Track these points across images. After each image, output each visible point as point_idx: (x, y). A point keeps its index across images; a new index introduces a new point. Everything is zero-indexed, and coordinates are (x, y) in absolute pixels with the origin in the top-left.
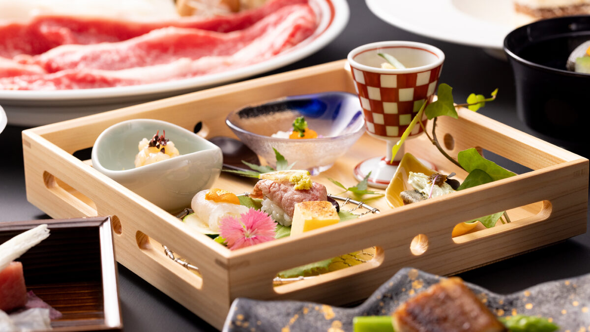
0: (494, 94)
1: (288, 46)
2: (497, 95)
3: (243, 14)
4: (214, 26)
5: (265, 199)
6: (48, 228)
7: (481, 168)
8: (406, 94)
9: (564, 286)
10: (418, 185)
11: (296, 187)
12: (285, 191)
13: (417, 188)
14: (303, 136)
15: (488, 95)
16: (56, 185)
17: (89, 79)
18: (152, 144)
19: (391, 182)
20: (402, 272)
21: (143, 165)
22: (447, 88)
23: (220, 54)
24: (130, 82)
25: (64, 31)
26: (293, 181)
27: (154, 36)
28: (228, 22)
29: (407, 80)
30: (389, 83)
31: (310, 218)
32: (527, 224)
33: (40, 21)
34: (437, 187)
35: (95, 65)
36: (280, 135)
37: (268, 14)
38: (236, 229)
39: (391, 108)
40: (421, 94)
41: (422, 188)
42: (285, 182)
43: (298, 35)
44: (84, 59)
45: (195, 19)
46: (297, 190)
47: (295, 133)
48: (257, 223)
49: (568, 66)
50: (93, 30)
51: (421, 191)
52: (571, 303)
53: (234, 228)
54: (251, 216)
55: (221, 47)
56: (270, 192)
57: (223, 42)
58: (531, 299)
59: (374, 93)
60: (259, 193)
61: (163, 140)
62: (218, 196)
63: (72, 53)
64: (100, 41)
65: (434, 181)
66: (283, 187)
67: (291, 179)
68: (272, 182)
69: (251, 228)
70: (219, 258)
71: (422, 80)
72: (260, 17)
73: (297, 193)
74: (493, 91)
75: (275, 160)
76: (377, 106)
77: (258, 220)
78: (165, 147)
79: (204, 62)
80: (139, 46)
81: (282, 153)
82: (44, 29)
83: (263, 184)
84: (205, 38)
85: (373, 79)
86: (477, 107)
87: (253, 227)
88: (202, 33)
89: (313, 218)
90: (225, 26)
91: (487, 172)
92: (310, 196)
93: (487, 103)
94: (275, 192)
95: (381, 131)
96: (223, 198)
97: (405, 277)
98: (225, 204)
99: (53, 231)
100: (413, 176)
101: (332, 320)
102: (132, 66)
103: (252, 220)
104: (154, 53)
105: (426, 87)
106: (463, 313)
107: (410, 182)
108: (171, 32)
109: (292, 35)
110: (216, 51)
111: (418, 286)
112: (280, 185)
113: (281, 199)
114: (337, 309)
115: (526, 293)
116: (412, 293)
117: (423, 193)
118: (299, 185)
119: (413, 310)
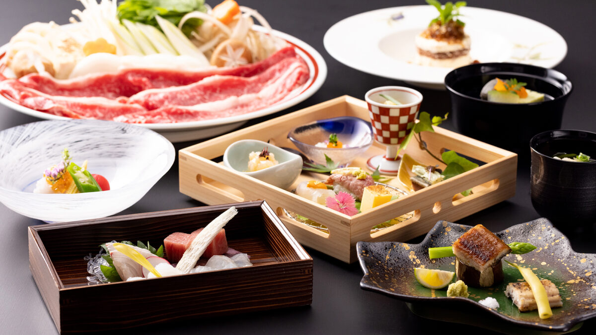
0: (446, 116)
1: (297, 85)
2: (448, 116)
3: (256, 64)
4: (238, 73)
5: (335, 185)
6: (236, 208)
7: (455, 162)
8: (404, 120)
9: (526, 225)
10: (419, 173)
11: (357, 177)
12: (351, 180)
13: (419, 175)
14: (336, 145)
15: (443, 117)
16: (203, 182)
17: (179, 112)
18: (261, 156)
19: (399, 171)
20: (439, 223)
21: (255, 170)
22: (425, 114)
23: (249, 92)
24: (205, 114)
25: (144, 79)
26: (356, 174)
27: (206, 81)
28: (247, 69)
29: (404, 111)
30: (395, 113)
31: (377, 196)
32: (487, 193)
33: (127, 73)
34: (432, 173)
35: (174, 102)
36: (319, 145)
37: (273, 64)
39: (394, 128)
40: (411, 119)
41: (422, 174)
42: (350, 175)
43: (302, 78)
44: (166, 98)
45: (226, 68)
46: (359, 179)
47: (331, 144)
48: (345, 199)
49: (481, 96)
50: (161, 78)
51: (422, 176)
52: (531, 235)
53: (334, 203)
54: (341, 195)
55: (248, 87)
56: (341, 181)
57: (249, 83)
58: (510, 234)
59: (385, 119)
60: (331, 182)
61: (267, 152)
62: (315, 185)
63: (155, 94)
64: (169, 86)
65: (430, 170)
66: (349, 178)
67: (353, 173)
68: (341, 175)
69: (343, 202)
70: (345, 220)
71: (413, 111)
72: (267, 66)
73: (359, 181)
74: (446, 113)
75: (325, 161)
76: (385, 127)
78: (268, 156)
79: (245, 97)
80: (199, 88)
81: (329, 156)
82: (130, 78)
83: (335, 176)
84: (238, 81)
85: (385, 111)
86: (437, 124)
88: (236, 78)
89: (379, 195)
90: (246, 72)
91: (460, 164)
92: (367, 183)
93: (443, 122)
94: (344, 181)
95: (387, 141)
96: (319, 186)
97: (441, 225)
98: (321, 190)
99: (239, 210)
100: (415, 168)
101: (409, 251)
102: (198, 103)
104: (209, 92)
105: (414, 115)
106: (490, 242)
107: (413, 171)
108: (217, 78)
109: (298, 79)
110: (246, 90)
111: (449, 230)
112: (347, 177)
113: (349, 184)
114: (411, 245)
115: (507, 231)
116: (446, 234)
117: (424, 177)
118: (360, 177)
119: (464, 242)
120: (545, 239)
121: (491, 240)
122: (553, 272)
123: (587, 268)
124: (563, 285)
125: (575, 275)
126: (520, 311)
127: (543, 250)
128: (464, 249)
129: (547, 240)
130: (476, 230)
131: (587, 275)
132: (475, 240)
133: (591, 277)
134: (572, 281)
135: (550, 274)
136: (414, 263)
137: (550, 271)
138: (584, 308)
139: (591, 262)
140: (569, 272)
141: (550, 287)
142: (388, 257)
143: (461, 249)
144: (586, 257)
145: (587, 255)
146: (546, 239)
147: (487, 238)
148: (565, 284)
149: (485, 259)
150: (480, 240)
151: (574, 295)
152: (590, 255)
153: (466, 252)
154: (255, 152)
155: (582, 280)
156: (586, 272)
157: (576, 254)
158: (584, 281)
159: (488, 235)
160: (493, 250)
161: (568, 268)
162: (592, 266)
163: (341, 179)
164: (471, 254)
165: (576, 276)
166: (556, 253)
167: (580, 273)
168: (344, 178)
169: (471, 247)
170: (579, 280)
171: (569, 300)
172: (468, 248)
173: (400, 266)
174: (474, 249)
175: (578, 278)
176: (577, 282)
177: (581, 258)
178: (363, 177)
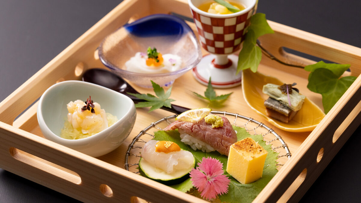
11: (213, 126)
12: (205, 130)
13: (274, 97)
26: (210, 122)
38: (202, 178)
42: (202, 122)
47: (151, 59)
48: (212, 168)
54: (206, 164)
62: (167, 149)
65: (287, 91)
66: (202, 127)
68: (191, 124)
69: (210, 173)
73: (216, 130)
77: (212, 166)
78: (93, 109)
83: (183, 126)
87: (211, 172)
94: (197, 132)
100: (267, 88)
103: (208, 167)
107: (265, 91)
112: (199, 126)
113: (204, 136)
117: (280, 100)
118: (216, 125)
154: (74, 101)
163: (192, 129)
168: (195, 128)
178: (220, 125)
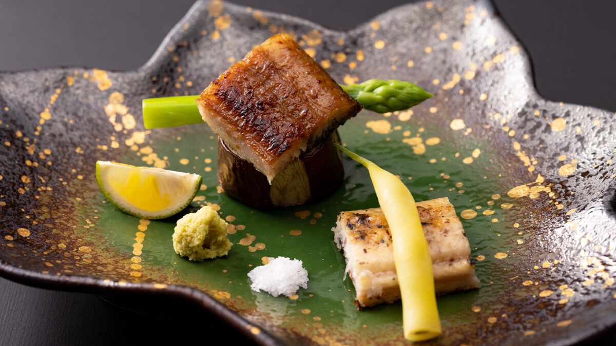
9: (425, 10)
52: (437, 36)
58: (382, 33)
97: (205, 12)
101: (109, 92)
111: (223, 24)
114: (115, 75)
115: (374, 25)
116: (216, 36)
119: (225, 94)
120: (470, 50)
121: (302, 84)
122: (477, 153)
123: (567, 149)
124: (497, 206)
125: (531, 169)
126: (360, 306)
127: (462, 83)
128: (224, 113)
129: (474, 54)
130: (265, 55)
131: (565, 171)
132: (258, 86)
133: (572, 183)
134: (520, 191)
135: (468, 161)
136: (118, 128)
137: (468, 153)
138: (538, 298)
139: (578, 130)
140: (518, 160)
141: (446, 232)
142: (46, 116)
143: (218, 113)
144: (567, 114)
145: (570, 107)
146: (474, 50)
147: (293, 78)
148: (501, 201)
149: (276, 147)
150: (272, 83)
151: (520, 242)
152: (578, 108)
153: (231, 123)
155: (548, 190)
156: (562, 163)
157: (541, 103)
158: (552, 195)
159: (296, 68)
160: (304, 116)
161: (517, 146)
162: (579, 144)
164: (244, 129)
165: (535, 175)
166: (492, 94)
167: (546, 164)
169: (244, 108)
170: (542, 188)
171: (503, 261)
172: (237, 112)
173: (76, 140)
174: (251, 116)
175: (540, 179)
176: (534, 193)
177: (554, 117)
